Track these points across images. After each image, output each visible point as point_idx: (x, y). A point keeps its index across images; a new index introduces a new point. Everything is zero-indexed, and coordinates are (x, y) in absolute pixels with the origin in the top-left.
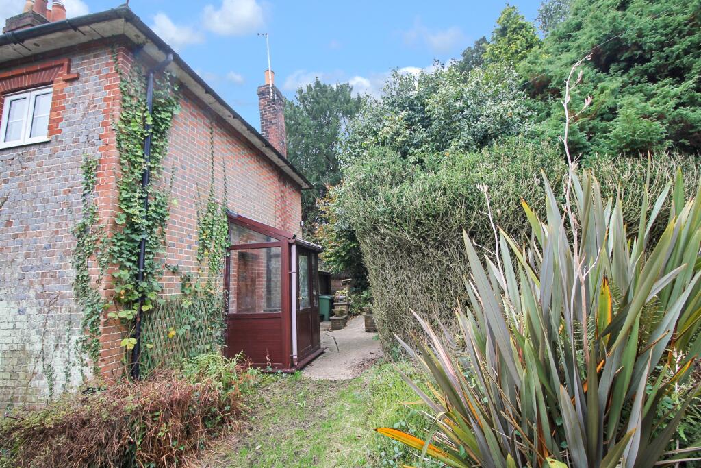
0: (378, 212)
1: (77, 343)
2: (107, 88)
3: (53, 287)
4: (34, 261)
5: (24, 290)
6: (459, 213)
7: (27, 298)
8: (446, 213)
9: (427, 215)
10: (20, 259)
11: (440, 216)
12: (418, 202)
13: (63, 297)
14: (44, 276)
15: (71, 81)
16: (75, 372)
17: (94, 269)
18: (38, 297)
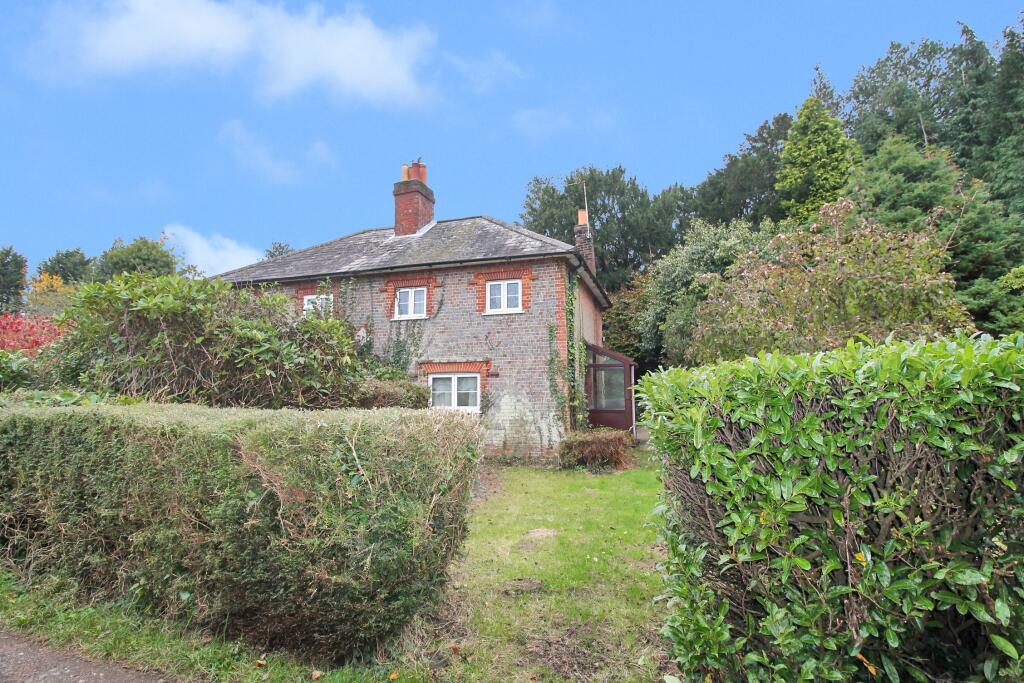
1: (554, 416)
2: (557, 285)
3: (537, 389)
4: (523, 376)
5: (519, 390)
7: (522, 394)
10: (514, 374)
13: (543, 394)
14: (530, 383)
15: (533, 280)
16: (554, 430)
17: (559, 380)
18: (528, 393)
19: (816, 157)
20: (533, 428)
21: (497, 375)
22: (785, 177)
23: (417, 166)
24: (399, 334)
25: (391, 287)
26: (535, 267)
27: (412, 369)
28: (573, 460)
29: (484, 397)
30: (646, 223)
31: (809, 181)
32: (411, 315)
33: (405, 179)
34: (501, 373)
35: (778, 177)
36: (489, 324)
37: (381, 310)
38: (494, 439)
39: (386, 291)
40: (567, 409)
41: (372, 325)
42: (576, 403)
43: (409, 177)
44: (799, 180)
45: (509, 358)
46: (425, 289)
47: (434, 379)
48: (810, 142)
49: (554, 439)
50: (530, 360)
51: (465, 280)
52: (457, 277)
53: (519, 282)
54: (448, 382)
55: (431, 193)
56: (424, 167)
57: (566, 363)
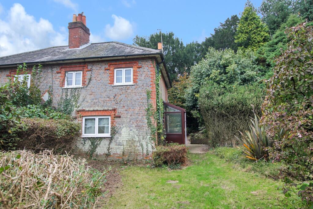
0: (214, 104)
1: (149, 138)
2: (151, 71)
3: (140, 124)
4: (133, 117)
5: (131, 124)
6: (240, 106)
7: (133, 127)
8: (236, 106)
9: (230, 106)
10: (129, 117)
11: (234, 107)
12: (228, 102)
13: (144, 126)
14: (137, 121)
15: (139, 68)
16: (149, 145)
17: (152, 120)
18: (136, 126)
19: (251, 30)
20: (138, 144)
21: (120, 117)
22: (239, 38)
23: (81, 15)
24: (67, 96)
25: (63, 71)
26: (140, 62)
27: (73, 114)
28: (161, 162)
29: (113, 129)
30: (183, 55)
31: (249, 39)
32: (74, 86)
33: (75, 21)
34: (122, 116)
35: (236, 37)
36: (116, 91)
37: (57, 82)
38: (118, 150)
39: (60, 73)
40: (156, 134)
41: (52, 91)
42: (161, 131)
43: (77, 21)
44: (245, 39)
45: (126, 108)
46: (82, 72)
47: (86, 120)
48: (249, 24)
49: (149, 150)
50: (137, 109)
51: (103, 67)
52: (99, 66)
53: (132, 69)
54: (93, 121)
55: (88, 30)
56: (85, 17)
57: (156, 111)
